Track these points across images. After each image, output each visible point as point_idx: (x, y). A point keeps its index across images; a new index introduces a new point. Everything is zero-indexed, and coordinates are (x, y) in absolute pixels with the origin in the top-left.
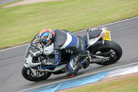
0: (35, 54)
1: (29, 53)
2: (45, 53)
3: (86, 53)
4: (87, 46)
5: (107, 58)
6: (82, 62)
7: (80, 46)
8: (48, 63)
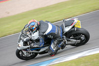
0: (25, 40)
1: (21, 39)
2: (33, 38)
3: (63, 38)
4: (63, 32)
5: (79, 41)
6: (60, 45)
7: (58, 32)
8: (35, 46)
